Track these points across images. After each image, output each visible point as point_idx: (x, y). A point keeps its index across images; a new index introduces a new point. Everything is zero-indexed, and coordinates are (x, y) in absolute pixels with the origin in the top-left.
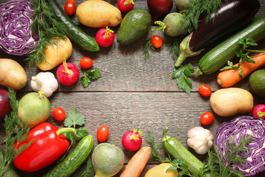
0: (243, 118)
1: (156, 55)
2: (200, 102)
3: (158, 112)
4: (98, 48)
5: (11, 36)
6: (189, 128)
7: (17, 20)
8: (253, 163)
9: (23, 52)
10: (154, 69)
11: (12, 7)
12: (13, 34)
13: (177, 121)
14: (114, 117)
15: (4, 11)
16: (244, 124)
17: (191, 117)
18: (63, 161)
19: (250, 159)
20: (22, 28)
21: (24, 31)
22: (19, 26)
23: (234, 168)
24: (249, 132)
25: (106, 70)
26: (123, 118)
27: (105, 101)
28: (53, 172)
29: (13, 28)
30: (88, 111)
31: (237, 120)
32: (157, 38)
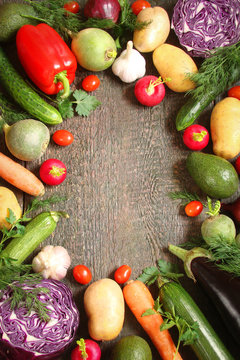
0: (75, 318)
1: (176, 210)
2: (107, 268)
3: (93, 210)
4: (180, 128)
5: (201, 6)
6: (71, 251)
7: (217, 21)
8: (7, 320)
9: (177, 12)
10: (155, 206)
11: (237, 23)
12: (203, 10)
13: (80, 235)
14: (88, 153)
15: (235, 11)
16: (68, 317)
17: (86, 255)
18: (28, 86)
19: (13, 316)
20: (206, 24)
21: (200, 24)
22: (209, 22)
23: (4, 297)
24: (53, 322)
25: (153, 143)
26: (86, 163)
27: (110, 143)
28: (15, 74)
29: (209, 13)
30: (96, 121)
31: (75, 310)
32: (198, 208)
